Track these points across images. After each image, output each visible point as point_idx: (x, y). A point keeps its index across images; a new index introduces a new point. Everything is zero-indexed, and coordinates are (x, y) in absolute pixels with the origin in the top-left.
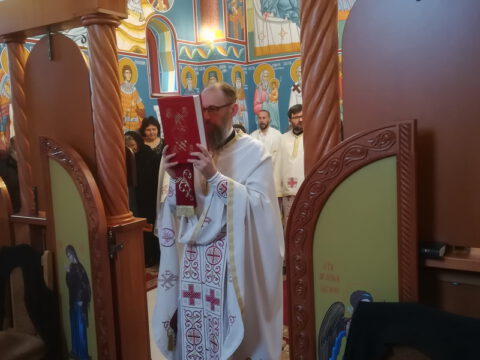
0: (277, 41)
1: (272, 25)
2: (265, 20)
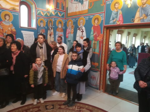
0: (75, 11)
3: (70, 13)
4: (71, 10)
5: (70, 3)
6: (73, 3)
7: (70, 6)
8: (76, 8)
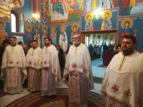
0: (57, 19)
1: (56, 14)
2: (53, 13)
3: (52, 21)
4: (53, 19)
5: (52, 13)
6: (55, 13)
7: (52, 16)
8: (58, 17)
